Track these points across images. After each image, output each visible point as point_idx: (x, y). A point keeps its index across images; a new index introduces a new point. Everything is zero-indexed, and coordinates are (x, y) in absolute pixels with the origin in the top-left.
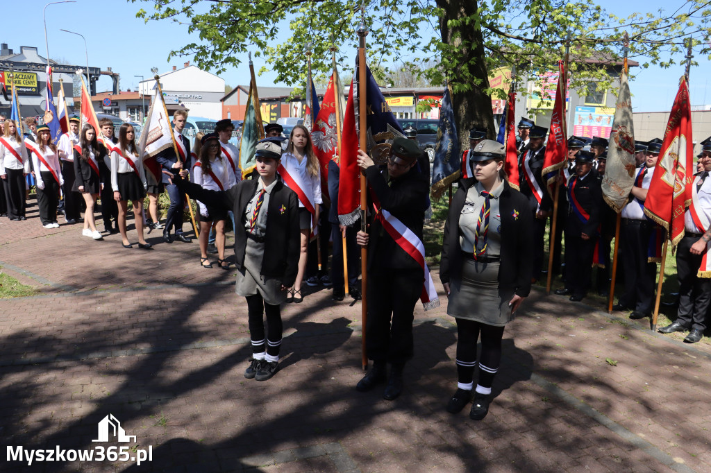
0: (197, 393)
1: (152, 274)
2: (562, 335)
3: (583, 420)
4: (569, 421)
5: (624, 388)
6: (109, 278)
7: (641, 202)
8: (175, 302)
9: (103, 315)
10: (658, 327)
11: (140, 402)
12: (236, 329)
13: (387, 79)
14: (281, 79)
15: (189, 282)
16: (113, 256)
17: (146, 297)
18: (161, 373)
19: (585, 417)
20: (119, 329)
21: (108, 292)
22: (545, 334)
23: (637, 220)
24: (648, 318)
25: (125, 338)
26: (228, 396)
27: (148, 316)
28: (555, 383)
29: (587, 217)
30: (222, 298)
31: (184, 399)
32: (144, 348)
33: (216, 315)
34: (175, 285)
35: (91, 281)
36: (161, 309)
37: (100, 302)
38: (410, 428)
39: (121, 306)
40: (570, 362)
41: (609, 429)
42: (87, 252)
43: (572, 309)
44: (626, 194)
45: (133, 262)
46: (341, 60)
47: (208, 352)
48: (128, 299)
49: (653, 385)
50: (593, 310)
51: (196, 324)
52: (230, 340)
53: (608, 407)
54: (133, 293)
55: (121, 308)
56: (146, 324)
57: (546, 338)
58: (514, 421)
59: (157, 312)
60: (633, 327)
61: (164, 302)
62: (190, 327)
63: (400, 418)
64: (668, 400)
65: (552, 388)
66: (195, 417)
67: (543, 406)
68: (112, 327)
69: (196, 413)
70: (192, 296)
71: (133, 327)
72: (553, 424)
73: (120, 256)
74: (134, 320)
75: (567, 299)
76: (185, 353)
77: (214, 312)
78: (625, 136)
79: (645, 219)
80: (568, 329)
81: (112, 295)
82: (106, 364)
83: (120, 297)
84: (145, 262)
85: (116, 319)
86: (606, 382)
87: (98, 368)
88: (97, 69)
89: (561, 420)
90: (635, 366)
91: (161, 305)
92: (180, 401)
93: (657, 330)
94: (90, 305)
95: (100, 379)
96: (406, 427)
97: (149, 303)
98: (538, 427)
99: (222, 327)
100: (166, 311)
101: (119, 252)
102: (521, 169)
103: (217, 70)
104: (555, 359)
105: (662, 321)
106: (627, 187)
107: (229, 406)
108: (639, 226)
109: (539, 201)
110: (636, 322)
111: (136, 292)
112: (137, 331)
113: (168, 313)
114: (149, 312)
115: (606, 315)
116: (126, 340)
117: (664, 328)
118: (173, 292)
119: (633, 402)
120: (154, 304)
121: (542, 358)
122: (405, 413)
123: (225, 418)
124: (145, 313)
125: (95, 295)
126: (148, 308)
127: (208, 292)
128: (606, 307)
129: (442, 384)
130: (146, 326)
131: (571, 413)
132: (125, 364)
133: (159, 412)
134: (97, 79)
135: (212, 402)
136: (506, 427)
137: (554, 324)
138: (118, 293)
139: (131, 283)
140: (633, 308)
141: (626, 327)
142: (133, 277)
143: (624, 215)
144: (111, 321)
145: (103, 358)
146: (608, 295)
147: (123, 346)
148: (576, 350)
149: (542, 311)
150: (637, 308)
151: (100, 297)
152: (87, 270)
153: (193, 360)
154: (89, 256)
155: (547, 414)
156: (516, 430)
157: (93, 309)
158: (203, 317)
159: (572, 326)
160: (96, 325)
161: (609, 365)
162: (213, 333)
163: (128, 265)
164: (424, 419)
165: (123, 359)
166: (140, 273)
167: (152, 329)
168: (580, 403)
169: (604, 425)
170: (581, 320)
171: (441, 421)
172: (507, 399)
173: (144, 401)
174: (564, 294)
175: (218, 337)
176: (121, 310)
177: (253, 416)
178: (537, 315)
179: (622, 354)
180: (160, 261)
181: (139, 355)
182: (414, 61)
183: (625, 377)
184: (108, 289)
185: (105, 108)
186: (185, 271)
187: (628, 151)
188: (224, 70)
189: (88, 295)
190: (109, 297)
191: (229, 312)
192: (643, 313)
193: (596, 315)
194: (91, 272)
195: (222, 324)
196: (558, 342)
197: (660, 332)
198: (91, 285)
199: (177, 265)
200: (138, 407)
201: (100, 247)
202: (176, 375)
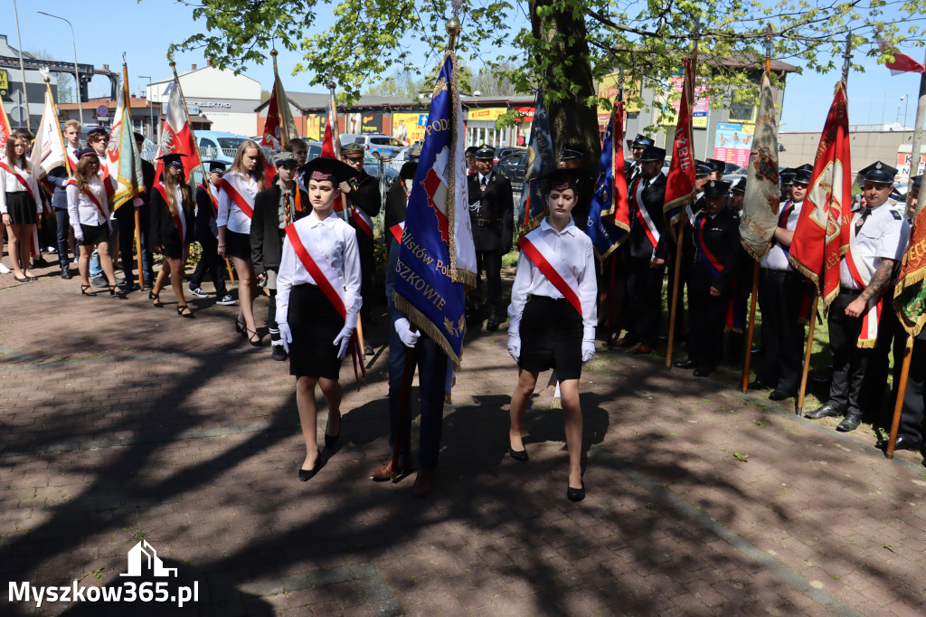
0: (190, 497)
1: (144, 339)
2: (679, 420)
3: (696, 534)
4: (678, 534)
5: (752, 490)
6: (88, 344)
7: (786, 248)
8: (173, 376)
9: (74, 392)
10: (804, 410)
11: (111, 510)
12: (249, 411)
13: (462, 82)
14: (319, 80)
15: (194, 350)
16: (95, 315)
17: (133, 369)
18: (144, 471)
19: (701, 529)
20: (93, 411)
21: (83, 363)
22: (658, 419)
23: (780, 271)
24: (793, 399)
25: (101, 424)
26: (230, 500)
27: (135, 395)
28: (665, 485)
29: (720, 268)
30: (236, 370)
31: (171, 505)
32: (124, 437)
33: (224, 393)
34: (174, 355)
35: (61, 348)
36: (152, 385)
37: (71, 377)
38: (467, 543)
39: (99, 382)
40: (685, 456)
41: (730, 544)
42: (60, 309)
43: (694, 386)
44: (768, 238)
45: (121, 323)
46: (403, 56)
47: (209, 442)
48: (109, 373)
49: (792, 486)
50: (722, 388)
51: (196, 405)
52: (239, 428)
53: (729, 516)
54: (117, 364)
55: (99, 384)
56: (130, 406)
57: (658, 424)
58: (607, 533)
59: (147, 389)
60: (771, 410)
61: (157, 375)
62: (188, 409)
63: (456, 530)
64: (809, 506)
65: (661, 491)
66: (183, 530)
67: (646, 514)
68: (83, 410)
69: (185, 524)
70: (195, 368)
71: (113, 408)
72: (658, 539)
73: (105, 316)
74: (114, 401)
75: (689, 373)
76: (180, 444)
77: (223, 389)
78: (767, 160)
79: (791, 269)
80: (688, 413)
81: (90, 366)
82: (72, 458)
83: (98, 371)
84: (137, 323)
85: (91, 399)
86: (732, 483)
87: (59, 465)
88: (90, 67)
89: (668, 533)
90: (770, 461)
91: (151, 382)
92: (166, 508)
93: (803, 415)
94: (58, 380)
95: (61, 479)
96: (463, 543)
97: (137, 378)
98: (639, 543)
99: (231, 409)
100: (158, 388)
101: (103, 310)
102: (632, 204)
103: (235, 69)
104: (668, 452)
105: (811, 403)
106: (769, 227)
107: (229, 514)
108: (783, 278)
109: (655, 245)
110: (777, 404)
111: (120, 363)
112: (117, 415)
113: (159, 391)
114: (136, 390)
115: (739, 394)
116: (101, 427)
117: (812, 413)
118: (170, 363)
119: (764, 509)
120: (143, 379)
121: (650, 451)
122: (463, 525)
123: (223, 530)
124: (130, 390)
125: (65, 367)
126: (135, 384)
127: (217, 362)
128: (738, 384)
129: (515, 484)
130: (130, 409)
131: (682, 523)
132: (97, 458)
133: (136, 522)
134: (90, 80)
135: (208, 508)
136: (595, 542)
137: (670, 406)
138: (98, 365)
139: (115, 351)
140: (774, 386)
141: (764, 410)
142: (119, 343)
143: (764, 264)
144: (84, 401)
145: (67, 451)
146: (743, 367)
147: (95, 434)
148: (694, 440)
149: (655, 389)
150: (780, 386)
151: (72, 369)
152: (59, 333)
153: (187, 453)
154: (62, 315)
155: (649, 525)
156: (609, 545)
157: (61, 386)
158: (207, 396)
159: (694, 410)
160: (63, 407)
161: (736, 461)
162: (219, 417)
163: (114, 327)
164: (488, 532)
165: (94, 453)
166: (129, 338)
167: (138, 412)
168: (694, 510)
169: (725, 540)
170: (706, 401)
171: (510, 535)
172: (600, 506)
173: (117, 509)
174: (687, 367)
175: (224, 423)
176: (99, 387)
177: (260, 527)
178: (649, 395)
179: (755, 446)
180: (157, 322)
181: (117, 447)
182: (497, 59)
183: (755, 475)
184: (83, 359)
185: (100, 119)
186: (189, 336)
187: (772, 180)
188: (244, 69)
189: (58, 366)
190: (83, 370)
191: (242, 389)
192: (785, 394)
193: (727, 395)
194: (64, 337)
195: (230, 404)
196: (673, 429)
197: (807, 417)
198: (62, 353)
199: (180, 328)
200: (108, 516)
201: (79, 303)
202: (164, 473)
